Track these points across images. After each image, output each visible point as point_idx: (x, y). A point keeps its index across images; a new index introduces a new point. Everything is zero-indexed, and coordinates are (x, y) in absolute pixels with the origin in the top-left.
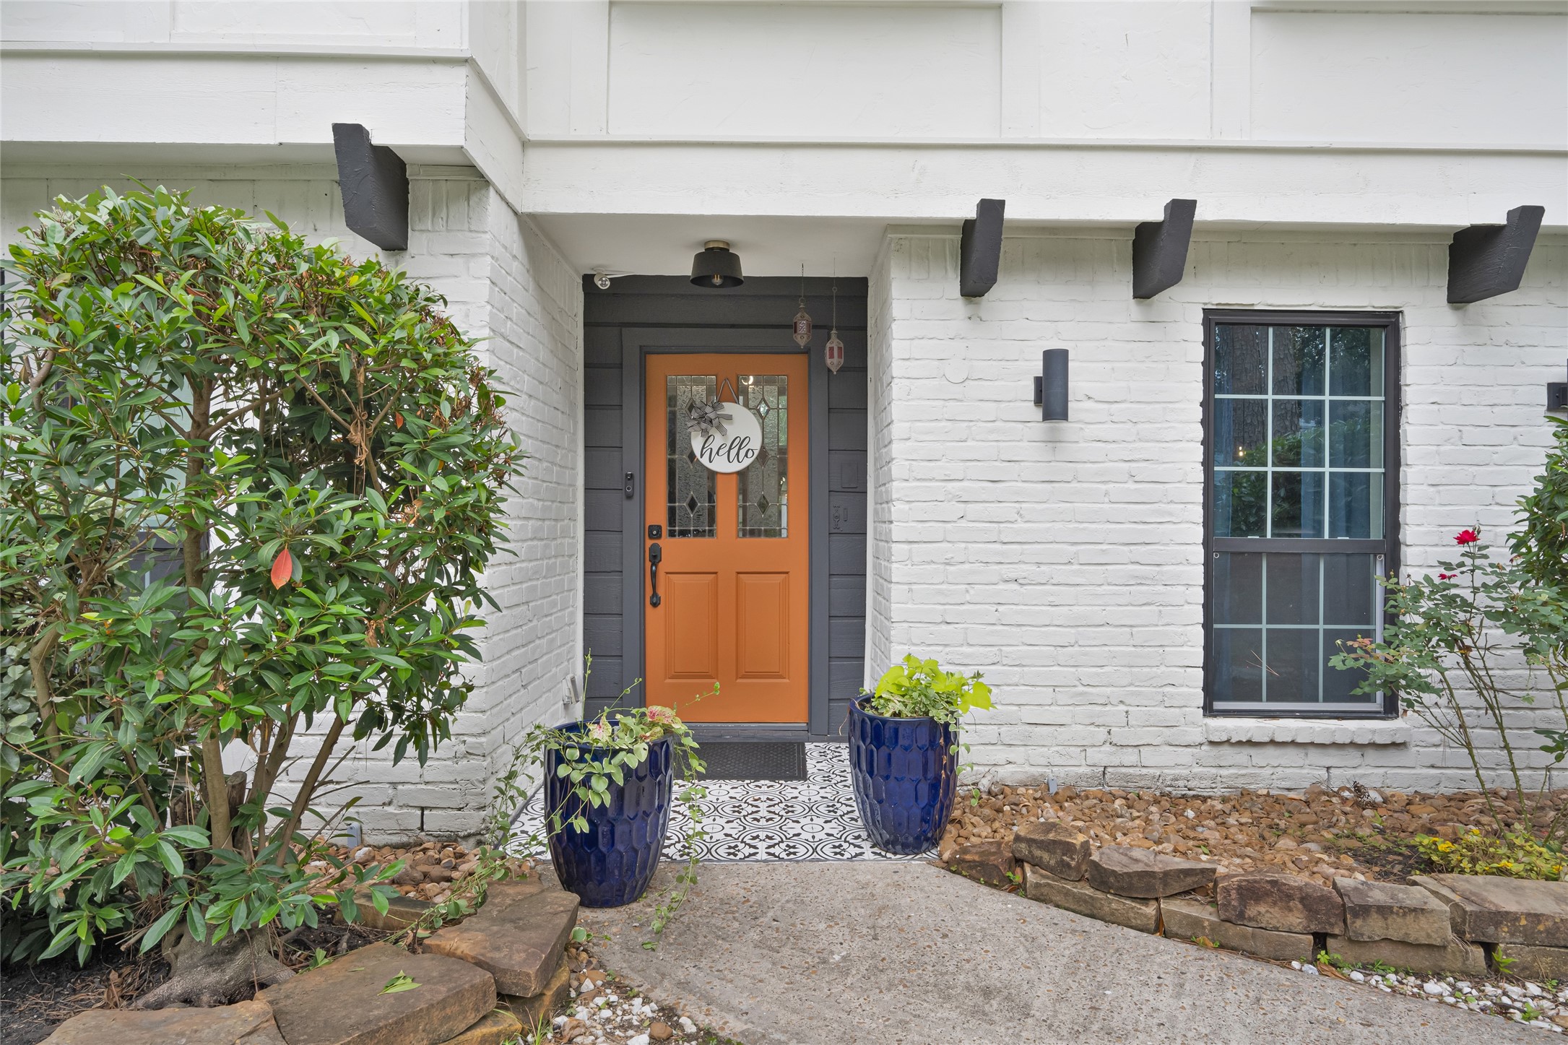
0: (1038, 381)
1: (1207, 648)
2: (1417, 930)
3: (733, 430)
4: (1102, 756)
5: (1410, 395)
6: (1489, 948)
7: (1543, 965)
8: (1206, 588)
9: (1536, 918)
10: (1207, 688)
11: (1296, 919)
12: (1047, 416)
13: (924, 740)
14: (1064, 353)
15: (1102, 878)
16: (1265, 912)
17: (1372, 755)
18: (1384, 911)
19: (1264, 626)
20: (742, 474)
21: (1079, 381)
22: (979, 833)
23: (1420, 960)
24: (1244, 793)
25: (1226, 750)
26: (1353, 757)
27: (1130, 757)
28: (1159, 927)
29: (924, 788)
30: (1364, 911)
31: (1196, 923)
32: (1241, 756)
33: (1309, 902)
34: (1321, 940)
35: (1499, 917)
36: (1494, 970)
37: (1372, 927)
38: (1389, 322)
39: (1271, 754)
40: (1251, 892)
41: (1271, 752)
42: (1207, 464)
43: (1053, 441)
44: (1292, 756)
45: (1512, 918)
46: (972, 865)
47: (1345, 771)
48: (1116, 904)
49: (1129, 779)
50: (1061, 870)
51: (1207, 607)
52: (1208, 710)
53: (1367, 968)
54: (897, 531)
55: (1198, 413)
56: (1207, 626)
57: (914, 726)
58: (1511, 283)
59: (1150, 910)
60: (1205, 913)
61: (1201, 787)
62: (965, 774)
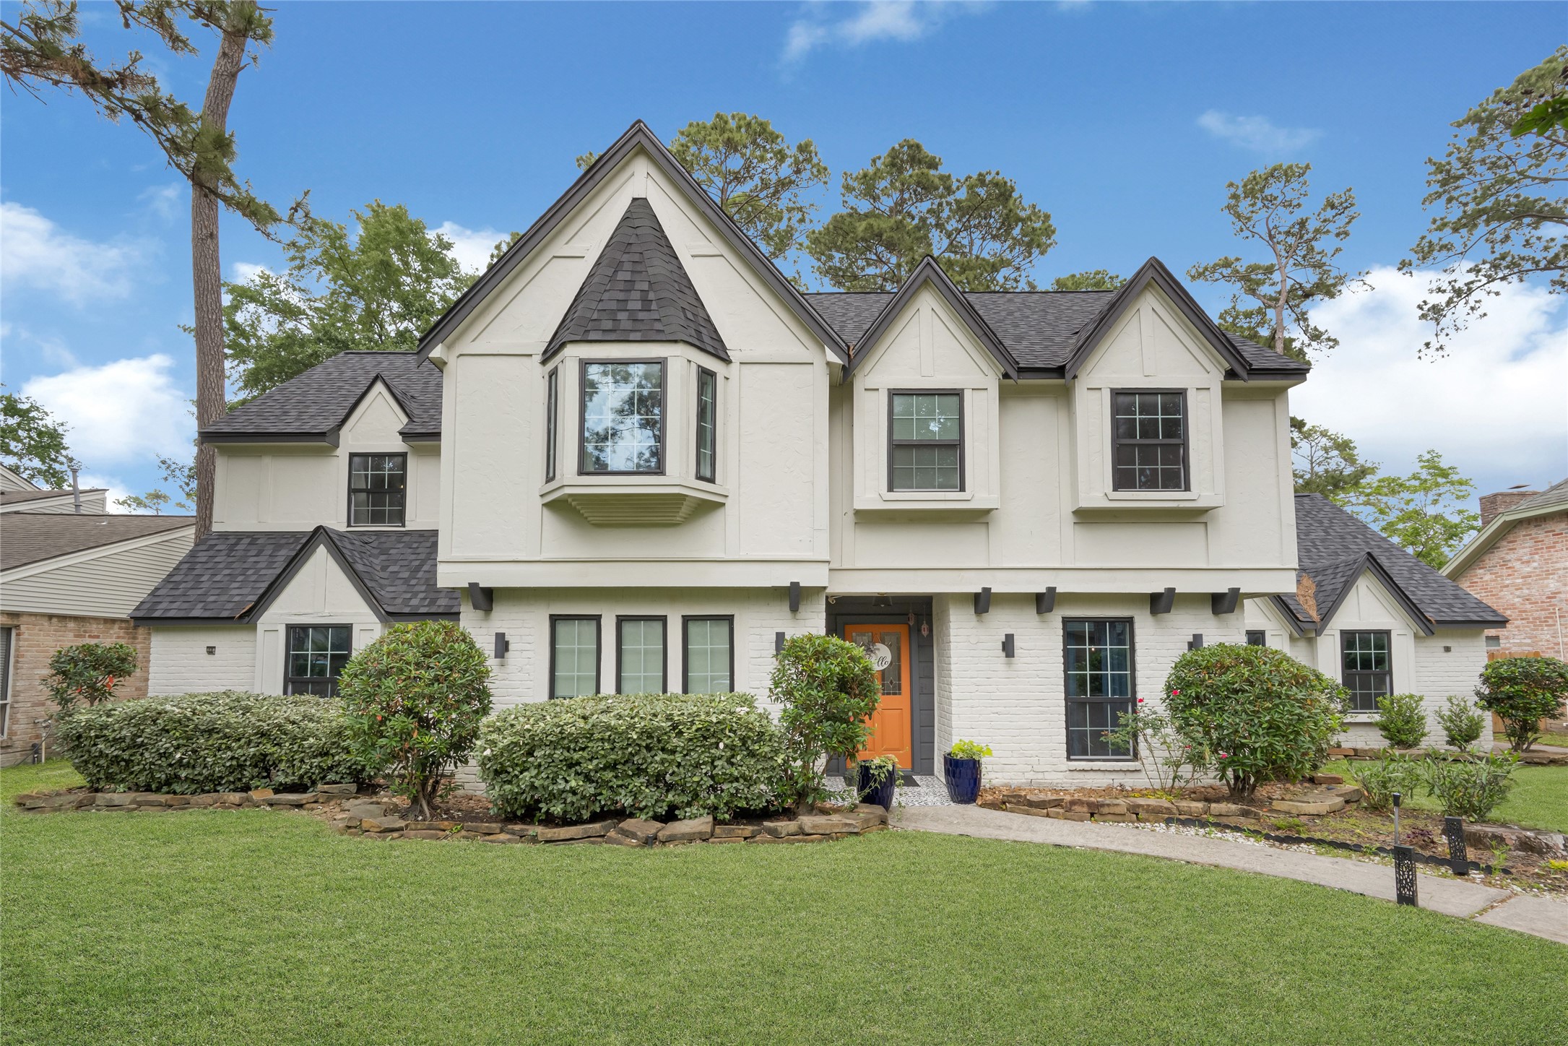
0: (1003, 643)
1: (1067, 736)
2: (1117, 810)
3: (879, 654)
4: (1030, 776)
5: (1137, 646)
6: (1137, 814)
7: (1151, 818)
8: (1066, 715)
9: (1149, 806)
10: (1068, 751)
11: (1085, 809)
12: (1007, 656)
13: (971, 765)
14: (1012, 635)
15: (1031, 804)
16: (1076, 808)
17: (1129, 775)
18: (1108, 805)
19: (1088, 729)
20: (883, 672)
21: (1017, 643)
22: (989, 798)
23: (1120, 818)
24: (1083, 788)
25: (1075, 773)
26: (1121, 775)
27: (1040, 776)
28: (1048, 815)
29: (972, 781)
30: (1103, 805)
31: (1058, 813)
32: (1081, 775)
33: (1090, 805)
34: (1092, 815)
35: (1139, 806)
36: (1139, 820)
37: (1105, 810)
38: (1130, 621)
39: (1091, 775)
40: (1073, 803)
41: (1092, 773)
42: (1065, 671)
43: (1009, 664)
44: (1100, 775)
45: (1142, 806)
46: (989, 804)
47: (1119, 779)
48: (1034, 810)
49: (1040, 783)
50: (1018, 803)
51: (1066, 722)
52: (1068, 759)
53: (1104, 822)
54: (954, 696)
55: (1062, 653)
56: (1067, 728)
57: (968, 761)
58: (1168, 611)
59: (1045, 811)
60: (1061, 811)
61: (1066, 786)
62: (984, 782)
